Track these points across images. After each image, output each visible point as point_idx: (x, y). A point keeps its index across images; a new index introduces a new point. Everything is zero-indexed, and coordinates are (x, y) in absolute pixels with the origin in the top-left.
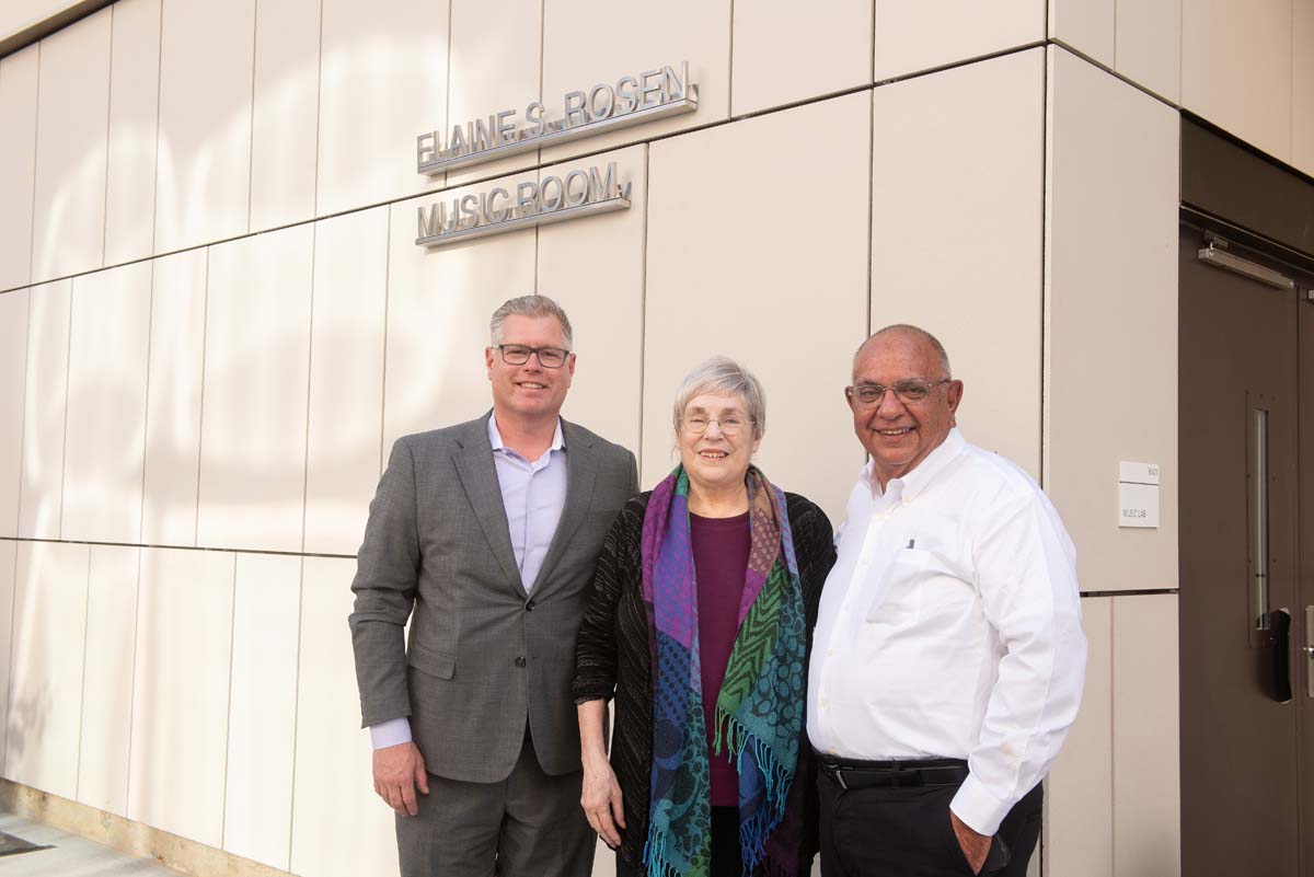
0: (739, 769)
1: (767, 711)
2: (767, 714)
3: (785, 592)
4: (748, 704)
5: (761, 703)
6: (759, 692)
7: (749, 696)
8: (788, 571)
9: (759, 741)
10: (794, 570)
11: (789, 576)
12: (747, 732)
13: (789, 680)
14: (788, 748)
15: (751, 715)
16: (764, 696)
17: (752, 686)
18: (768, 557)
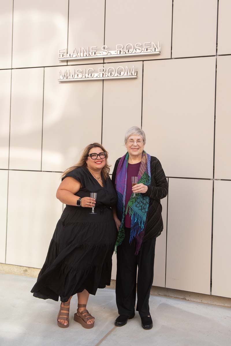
0: (132, 219)
1: (139, 206)
2: (139, 207)
3: (147, 180)
4: (135, 204)
5: (138, 204)
6: (137, 202)
7: (135, 202)
8: (148, 175)
9: (136, 213)
10: (150, 175)
11: (149, 176)
12: (134, 211)
13: (146, 200)
14: (144, 215)
15: (135, 207)
16: (139, 203)
17: (136, 201)
18: (142, 172)
